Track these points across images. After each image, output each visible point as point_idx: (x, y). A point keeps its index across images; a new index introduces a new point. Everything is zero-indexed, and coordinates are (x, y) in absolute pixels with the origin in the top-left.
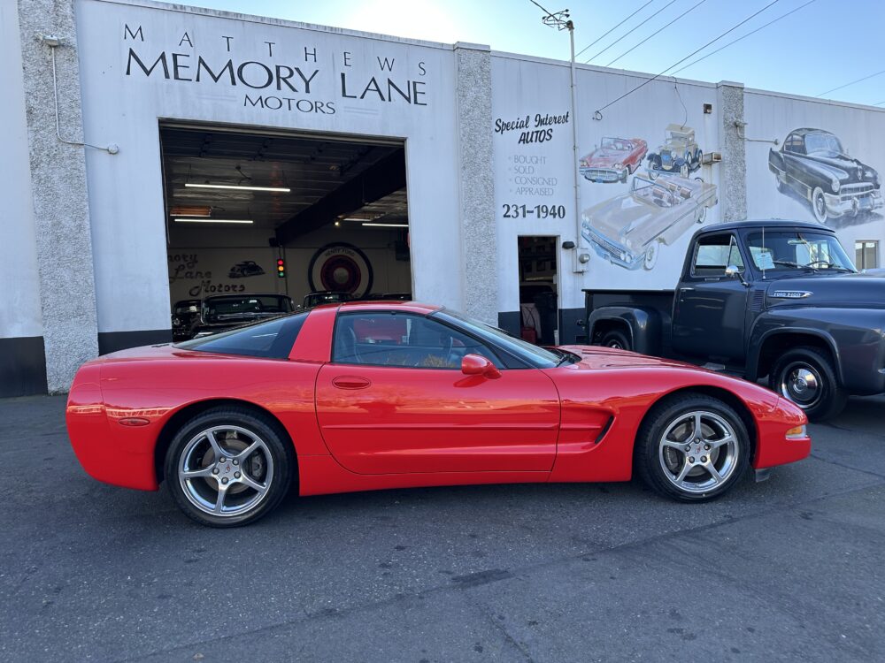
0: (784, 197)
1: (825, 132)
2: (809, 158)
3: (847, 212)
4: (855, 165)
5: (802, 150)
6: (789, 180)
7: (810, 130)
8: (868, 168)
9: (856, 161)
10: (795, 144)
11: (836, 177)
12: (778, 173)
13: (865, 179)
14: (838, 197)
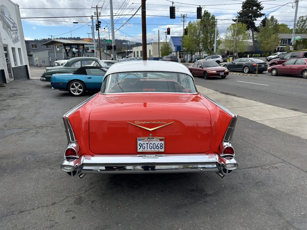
0: (4, 31)
1: (6, 8)
2: (6, 17)
3: (15, 38)
4: (13, 21)
5: (4, 14)
6: (4, 25)
7: (4, 6)
8: (15, 23)
9: (13, 20)
10: (2, 10)
11: (11, 25)
12: (1, 21)
13: (16, 27)
14: (12, 32)
